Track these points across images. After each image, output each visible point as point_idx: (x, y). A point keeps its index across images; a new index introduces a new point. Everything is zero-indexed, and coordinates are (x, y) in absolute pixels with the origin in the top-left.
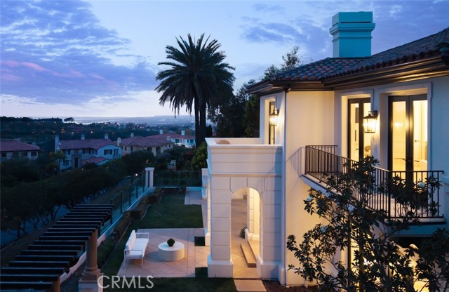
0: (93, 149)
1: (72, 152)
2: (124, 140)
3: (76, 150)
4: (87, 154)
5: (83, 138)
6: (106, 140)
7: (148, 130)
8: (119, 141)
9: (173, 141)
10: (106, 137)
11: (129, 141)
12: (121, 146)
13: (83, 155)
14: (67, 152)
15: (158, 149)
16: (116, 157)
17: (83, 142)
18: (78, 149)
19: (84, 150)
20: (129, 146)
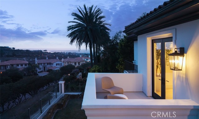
0: (52, 63)
1: (42, 64)
2: (65, 59)
3: (44, 64)
4: (49, 65)
5: (47, 59)
6: (57, 59)
7: (77, 55)
8: (63, 60)
9: (86, 60)
10: (57, 58)
11: (67, 60)
12: (64, 62)
13: (47, 66)
14: (40, 65)
15: (79, 63)
16: (62, 66)
17: (47, 60)
18: (45, 63)
19: (48, 64)
20: (67, 62)
